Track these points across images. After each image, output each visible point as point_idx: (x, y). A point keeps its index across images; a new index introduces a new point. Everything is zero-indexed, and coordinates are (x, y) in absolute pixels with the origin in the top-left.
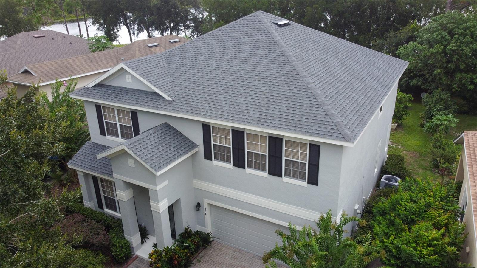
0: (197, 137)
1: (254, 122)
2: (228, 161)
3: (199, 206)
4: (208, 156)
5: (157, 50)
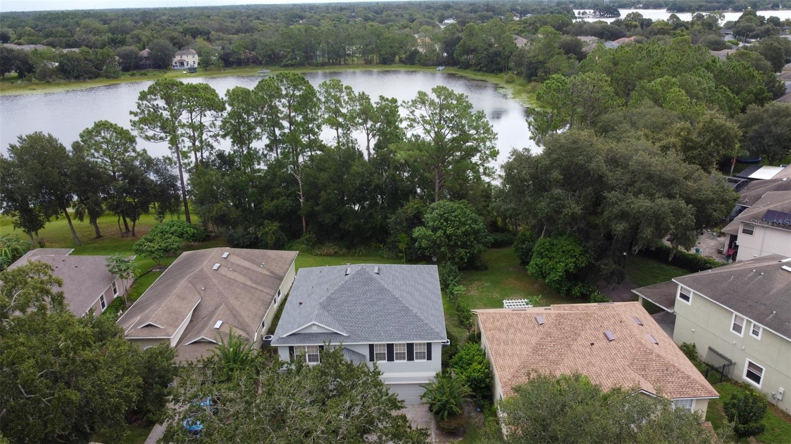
0: (367, 352)
1: (399, 339)
2: (384, 359)
4: (372, 360)
5: (223, 271)
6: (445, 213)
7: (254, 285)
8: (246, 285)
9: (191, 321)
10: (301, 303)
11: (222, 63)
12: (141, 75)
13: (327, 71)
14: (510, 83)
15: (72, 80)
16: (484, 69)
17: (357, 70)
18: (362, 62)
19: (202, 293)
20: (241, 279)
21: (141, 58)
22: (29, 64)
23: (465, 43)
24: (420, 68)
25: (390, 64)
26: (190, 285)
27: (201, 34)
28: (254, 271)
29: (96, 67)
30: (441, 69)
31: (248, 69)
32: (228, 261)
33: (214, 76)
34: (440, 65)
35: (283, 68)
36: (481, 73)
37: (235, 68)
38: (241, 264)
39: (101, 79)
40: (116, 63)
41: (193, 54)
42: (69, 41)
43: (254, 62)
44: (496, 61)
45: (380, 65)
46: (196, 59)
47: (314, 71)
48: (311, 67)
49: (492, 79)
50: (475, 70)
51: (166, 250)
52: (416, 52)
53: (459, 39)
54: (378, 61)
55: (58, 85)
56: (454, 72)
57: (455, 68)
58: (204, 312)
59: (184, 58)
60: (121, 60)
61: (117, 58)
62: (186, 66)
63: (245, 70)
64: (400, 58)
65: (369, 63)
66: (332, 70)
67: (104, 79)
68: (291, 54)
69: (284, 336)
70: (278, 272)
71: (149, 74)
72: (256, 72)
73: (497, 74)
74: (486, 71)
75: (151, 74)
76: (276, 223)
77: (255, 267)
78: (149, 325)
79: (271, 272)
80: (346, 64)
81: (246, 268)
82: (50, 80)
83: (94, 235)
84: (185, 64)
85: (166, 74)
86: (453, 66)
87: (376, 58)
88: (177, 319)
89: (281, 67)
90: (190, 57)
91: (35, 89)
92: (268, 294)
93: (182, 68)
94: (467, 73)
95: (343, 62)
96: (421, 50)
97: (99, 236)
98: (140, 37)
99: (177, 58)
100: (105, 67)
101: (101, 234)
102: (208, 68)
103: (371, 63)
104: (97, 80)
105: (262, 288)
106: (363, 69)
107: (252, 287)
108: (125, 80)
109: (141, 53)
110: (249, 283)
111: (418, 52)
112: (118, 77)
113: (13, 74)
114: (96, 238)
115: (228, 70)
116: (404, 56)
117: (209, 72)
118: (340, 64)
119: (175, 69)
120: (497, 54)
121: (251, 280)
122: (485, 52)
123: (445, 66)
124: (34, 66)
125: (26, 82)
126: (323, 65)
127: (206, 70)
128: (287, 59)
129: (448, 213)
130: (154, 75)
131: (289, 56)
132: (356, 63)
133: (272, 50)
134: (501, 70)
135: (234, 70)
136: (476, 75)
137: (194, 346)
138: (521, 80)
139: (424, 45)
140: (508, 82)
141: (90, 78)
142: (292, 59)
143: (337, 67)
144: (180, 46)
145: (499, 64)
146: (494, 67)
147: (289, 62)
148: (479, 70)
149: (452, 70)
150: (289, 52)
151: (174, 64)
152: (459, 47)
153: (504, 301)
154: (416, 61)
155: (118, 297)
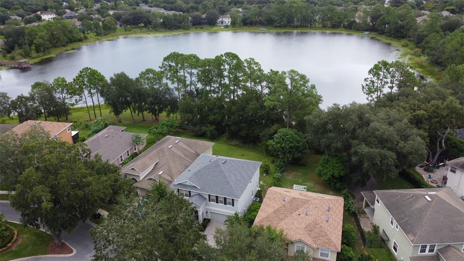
0: (207, 197)
1: (221, 195)
2: (215, 202)
3: (207, 212)
4: (210, 201)
5: (172, 149)
6: (282, 136)
7: (185, 157)
8: (180, 157)
9: (153, 169)
10: (189, 171)
11: (242, 24)
12: (200, 28)
13: (299, 31)
14: (405, 46)
15: (168, 30)
16: (393, 36)
17: (317, 32)
18: (321, 26)
19: (161, 157)
20: (179, 153)
21: (202, 19)
22: (149, 20)
23: (384, 18)
24: (354, 32)
25: (338, 28)
26: (157, 153)
27: (239, 3)
28: (188, 151)
29: (180, 23)
30: (366, 33)
31: (255, 28)
32: (177, 144)
33: (236, 31)
34: (367, 31)
35: (274, 28)
36: (390, 38)
37: (249, 27)
38: (183, 147)
39: (181, 30)
40: (190, 21)
41: (228, 18)
42: (172, 6)
43: (259, 23)
44: (401, 31)
45: (331, 28)
46: (230, 20)
47: (291, 31)
48: (290, 28)
49: (394, 43)
50: (387, 36)
51: (160, 133)
52: (354, 22)
53: (381, 15)
54: (330, 26)
55: (160, 32)
56: (373, 36)
57: (376, 33)
58: (158, 166)
59: (224, 19)
60: (192, 20)
61: (190, 18)
62: (224, 24)
63: (254, 28)
64: (344, 25)
65: (324, 27)
66: (302, 31)
67: (183, 30)
68: (279, 20)
69: (176, 184)
70: (199, 152)
71: (204, 28)
72: (259, 29)
73: (400, 40)
74: (394, 37)
75: (205, 28)
76: (214, 127)
77: (189, 149)
78: (133, 169)
79: (196, 152)
80: (311, 27)
81: (185, 149)
82: (158, 29)
83: (142, 120)
84: (224, 23)
85: (213, 29)
86: (375, 32)
87: (329, 23)
88: (145, 168)
89: (274, 27)
90: (227, 19)
91: (149, 34)
92: (189, 162)
93: (222, 25)
94: (381, 37)
95: (309, 26)
96: (357, 21)
97: (144, 120)
98: (207, 5)
99: (220, 19)
100: (183, 24)
101: (145, 119)
102: (235, 26)
103: (325, 27)
104: (179, 30)
105: (187, 159)
106: (321, 31)
107: (183, 158)
108: (192, 31)
109: (202, 16)
110: (183, 156)
111: (355, 22)
112: (189, 29)
113: (142, 25)
114: (143, 121)
115: (245, 27)
116: (346, 24)
117: (234, 28)
118: (307, 27)
119: (218, 26)
120: (402, 27)
121: (184, 154)
122: (395, 25)
123: (370, 31)
124: (152, 21)
125: (147, 29)
126: (297, 27)
127: (233, 27)
128: (277, 23)
129: (284, 136)
130: (207, 28)
131: (278, 21)
132: (317, 26)
133: (270, 17)
134: (403, 37)
135: (248, 28)
136: (386, 39)
137: (148, 180)
138: (412, 45)
139: (359, 18)
140: (403, 46)
141: (176, 29)
142: (280, 23)
143: (305, 28)
144: (223, 12)
145: (402, 33)
146: (399, 35)
147: (278, 25)
148: (390, 36)
149: (373, 34)
150: (279, 19)
151: (218, 23)
152: (379, 21)
153: (294, 185)
154: (353, 28)
155: (136, 152)
